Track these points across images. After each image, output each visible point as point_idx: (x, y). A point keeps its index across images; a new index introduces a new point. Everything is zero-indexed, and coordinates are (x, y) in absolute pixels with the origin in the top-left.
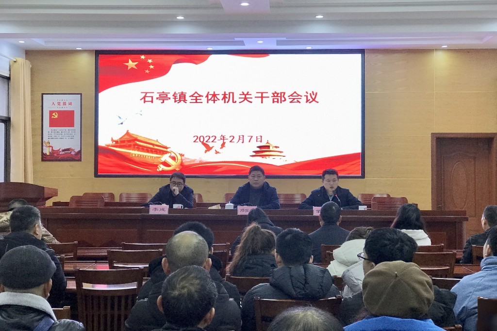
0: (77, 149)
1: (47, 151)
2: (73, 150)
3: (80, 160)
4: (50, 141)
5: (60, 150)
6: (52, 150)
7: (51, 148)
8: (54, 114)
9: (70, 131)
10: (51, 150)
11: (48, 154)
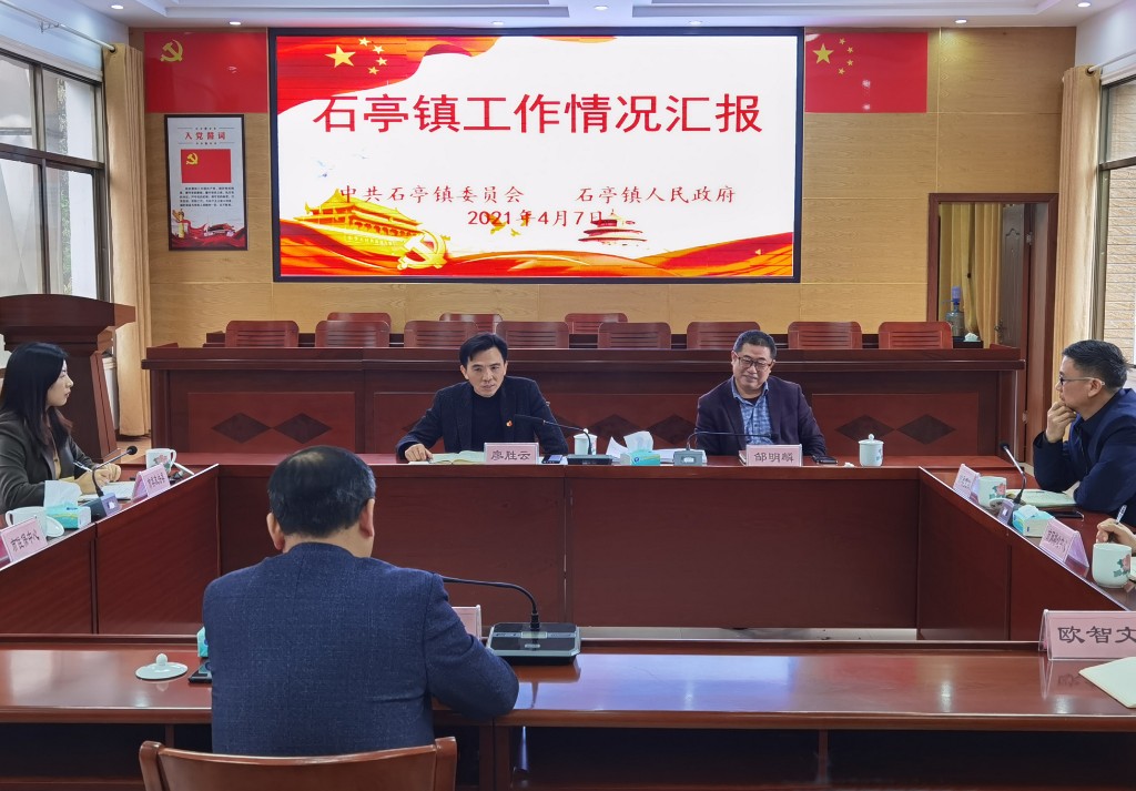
0: (239, 227)
1: (179, 230)
2: (230, 228)
3: (245, 248)
4: (185, 209)
5: (206, 229)
6: (189, 227)
7: (186, 224)
8: (190, 157)
9: (224, 191)
10: (186, 229)
11: (181, 235)
